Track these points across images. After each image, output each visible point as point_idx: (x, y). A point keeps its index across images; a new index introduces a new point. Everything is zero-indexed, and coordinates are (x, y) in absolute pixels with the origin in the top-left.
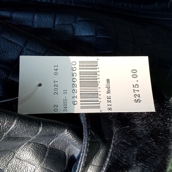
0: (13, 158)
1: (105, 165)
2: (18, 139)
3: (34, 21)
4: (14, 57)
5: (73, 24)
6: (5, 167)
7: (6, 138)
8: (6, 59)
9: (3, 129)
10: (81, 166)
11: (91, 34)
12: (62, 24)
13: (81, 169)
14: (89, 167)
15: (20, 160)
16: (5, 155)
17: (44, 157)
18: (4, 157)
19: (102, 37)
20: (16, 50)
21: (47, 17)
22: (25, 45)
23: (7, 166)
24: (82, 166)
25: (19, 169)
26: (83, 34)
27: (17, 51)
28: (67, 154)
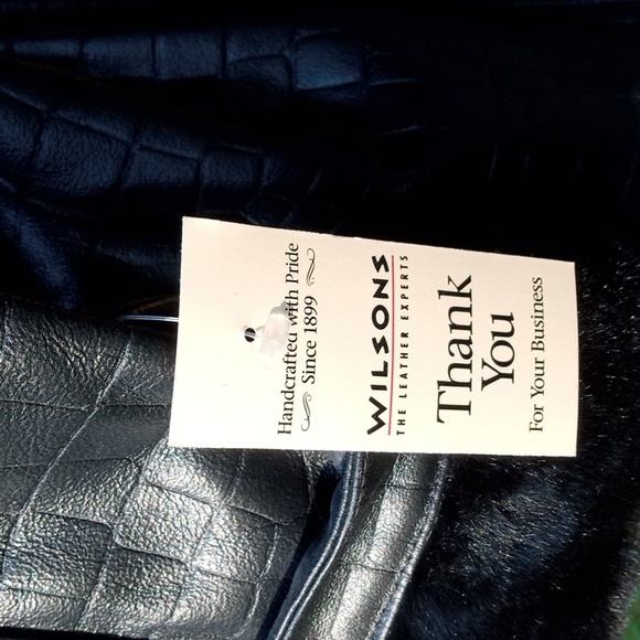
0: (137, 482)
1: (437, 484)
2: (143, 413)
3: (157, 58)
4: (106, 180)
5: (287, 53)
6: (116, 518)
7: (107, 407)
8: (79, 187)
9: (92, 375)
10: (356, 484)
11: (350, 79)
12: (250, 58)
13: (354, 494)
14: (383, 495)
15: (160, 488)
16: (110, 476)
17: (234, 473)
18: (109, 483)
19: (386, 81)
20: (108, 156)
21: (197, 42)
22: (136, 134)
23: (121, 511)
24: (360, 484)
25: (160, 520)
26: (322, 83)
27: (112, 156)
28: (308, 464)
